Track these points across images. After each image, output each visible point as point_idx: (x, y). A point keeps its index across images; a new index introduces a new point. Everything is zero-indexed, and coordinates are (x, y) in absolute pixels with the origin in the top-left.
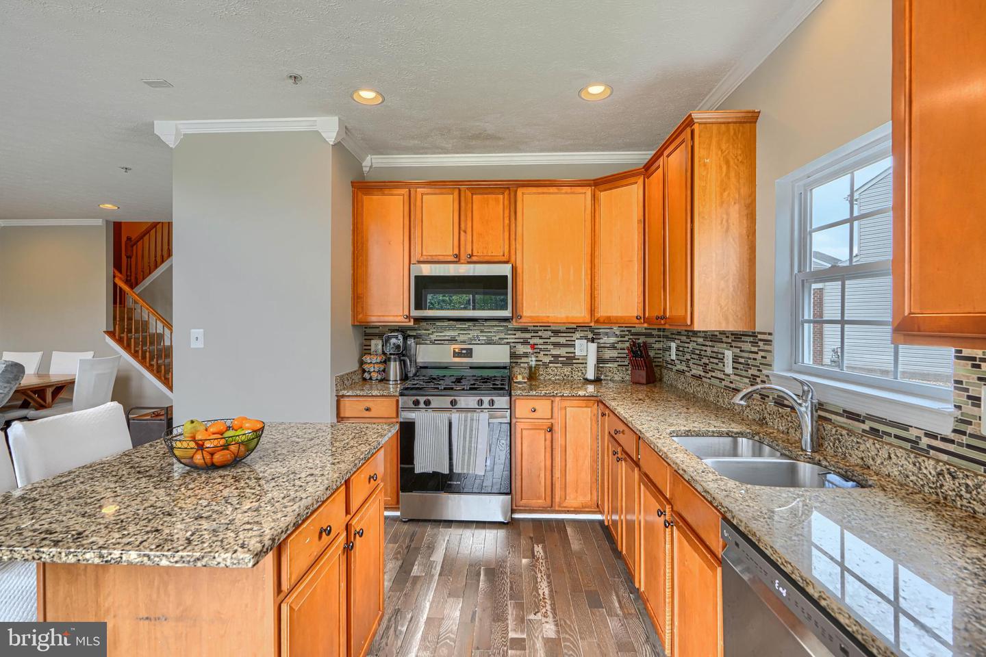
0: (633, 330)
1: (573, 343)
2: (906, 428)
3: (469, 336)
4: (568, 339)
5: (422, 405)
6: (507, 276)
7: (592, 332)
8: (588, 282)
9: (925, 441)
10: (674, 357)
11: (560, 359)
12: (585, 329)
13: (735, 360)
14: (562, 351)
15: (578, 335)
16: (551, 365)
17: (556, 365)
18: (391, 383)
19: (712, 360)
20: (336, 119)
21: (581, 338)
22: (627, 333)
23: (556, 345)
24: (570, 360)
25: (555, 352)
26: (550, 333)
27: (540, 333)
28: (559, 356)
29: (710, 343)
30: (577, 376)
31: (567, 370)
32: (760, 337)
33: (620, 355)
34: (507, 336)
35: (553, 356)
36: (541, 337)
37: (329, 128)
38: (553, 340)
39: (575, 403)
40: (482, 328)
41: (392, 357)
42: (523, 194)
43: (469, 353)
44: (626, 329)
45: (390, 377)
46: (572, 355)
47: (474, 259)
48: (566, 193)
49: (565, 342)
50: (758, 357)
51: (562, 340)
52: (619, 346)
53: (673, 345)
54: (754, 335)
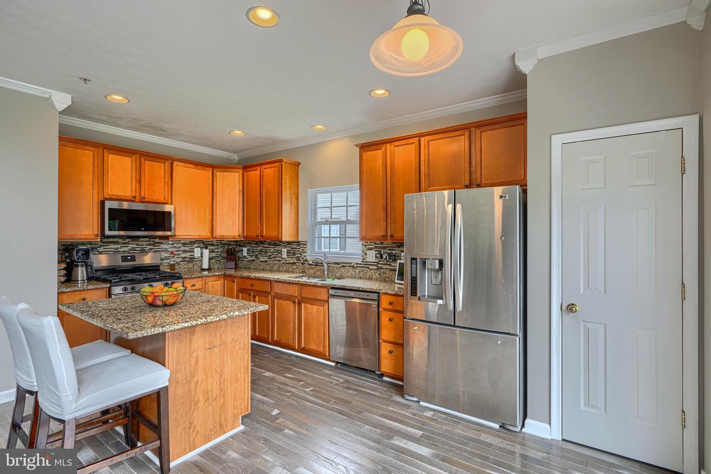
0: (223, 242)
1: (193, 250)
2: (351, 263)
3: (128, 248)
4: (190, 248)
5: (129, 290)
6: (171, 212)
7: (204, 244)
8: (210, 217)
9: (356, 265)
10: (246, 254)
11: (186, 259)
12: (199, 242)
13: (288, 252)
14: (188, 255)
15: (196, 245)
16: (181, 263)
17: (184, 263)
18: (79, 282)
19: (274, 253)
20: (70, 96)
21: (197, 247)
22: (220, 244)
23: (185, 251)
24: (192, 259)
25: (183, 256)
26: (180, 245)
27: (175, 245)
28: (186, 258)
29: (273, 247)
30: (196, 267)
31: (190, 265)
32: (301, 243)
33: (216, 256)
34: (154, 247)
35: (182, 258)
36: (175, 247)
37: (62, 100)
38: (182, 248)
39: (214, 278)
40: (138, 243)
41: (79, 264)
42: (177, 165)
43: (133, 259)
44: (219, 242)
45: (78, 278)
46: (193, 257)
47: (146, 200)
48: (199, 169)
49: (189, 250)
50: (301, 250)
51: (187, 249)
52: (216, 250)
53: (245, 249)
54: (298, 242)
